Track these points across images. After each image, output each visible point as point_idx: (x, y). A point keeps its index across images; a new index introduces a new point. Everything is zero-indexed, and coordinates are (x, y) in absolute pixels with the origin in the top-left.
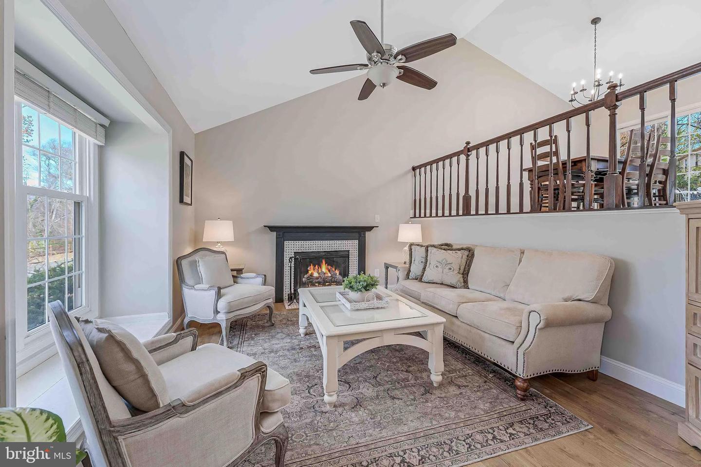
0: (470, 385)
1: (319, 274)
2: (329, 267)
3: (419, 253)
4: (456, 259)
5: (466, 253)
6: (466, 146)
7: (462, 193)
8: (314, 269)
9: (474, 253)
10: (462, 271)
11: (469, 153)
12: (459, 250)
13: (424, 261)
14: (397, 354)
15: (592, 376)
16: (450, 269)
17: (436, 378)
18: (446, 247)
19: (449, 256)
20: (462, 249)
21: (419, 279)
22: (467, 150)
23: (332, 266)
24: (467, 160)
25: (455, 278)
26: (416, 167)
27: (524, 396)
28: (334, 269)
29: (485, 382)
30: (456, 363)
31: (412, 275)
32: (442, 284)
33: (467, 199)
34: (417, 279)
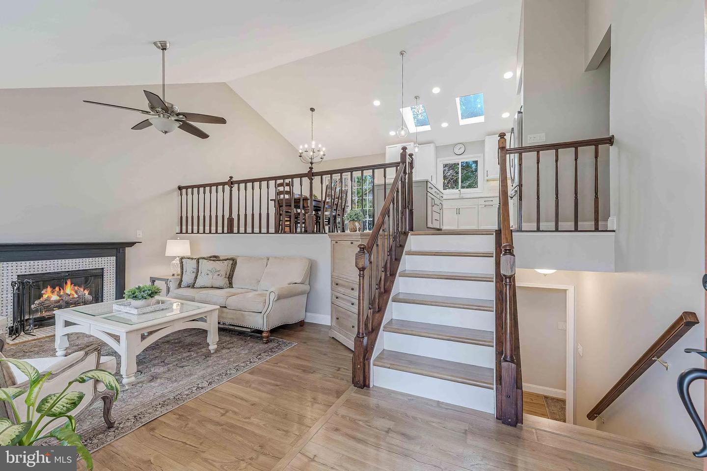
0: (236, 346)
1: (60, 296)
2: (76, 288)
3: (190, 266)
4: (224, 267)
5: (231, 262)
6: (230, 180)
7: (227, 216)
8: (53, 292)
9: (236, 262)
10: (227, 276)
11: (232, 186)
12: (226, 260)
13: (195, 271)
14: (177, 345)
15: (301, 324)
16: (219, 275)
17: (212, 347)
18: (214, 259)
19: (218, 265)
20: (228, 259)
21: (192, 286)
22: (231, 183)
23: (80, 286)
24: (231, 191)
25: (223, 281)
26: (182, 187)
27: (267, 341)
28: (82, 290)
29: (245, 342)
30: (225, 338)
31: (184, 284)
32: (212, 287)
33: (231, 220)
34: (189, 287)
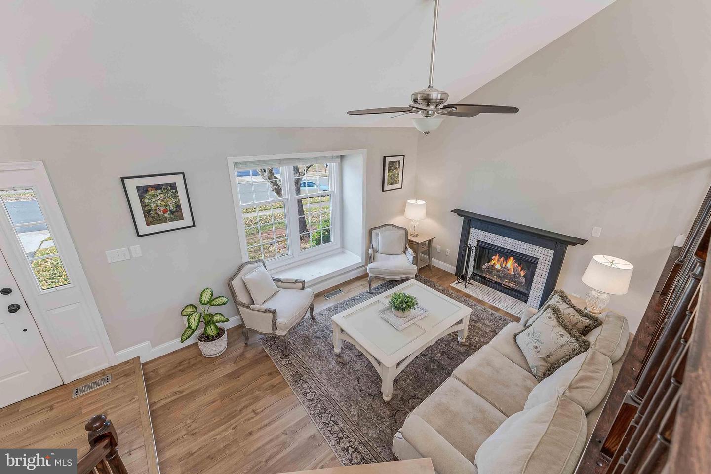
1: (501, 267)
2: (516, 264)
8: (498, 261)
16: (536, 347)
23: (520, 265)
28: (520, 269)
